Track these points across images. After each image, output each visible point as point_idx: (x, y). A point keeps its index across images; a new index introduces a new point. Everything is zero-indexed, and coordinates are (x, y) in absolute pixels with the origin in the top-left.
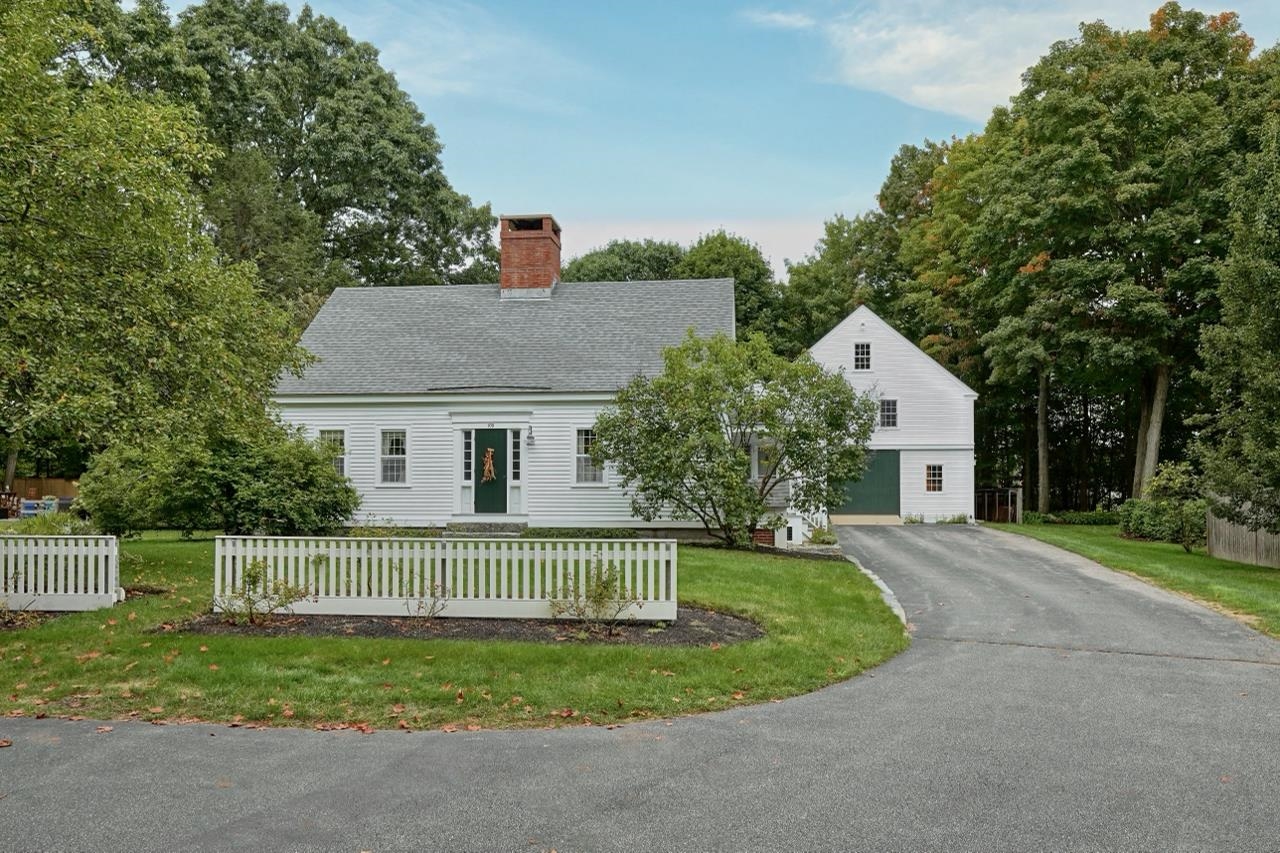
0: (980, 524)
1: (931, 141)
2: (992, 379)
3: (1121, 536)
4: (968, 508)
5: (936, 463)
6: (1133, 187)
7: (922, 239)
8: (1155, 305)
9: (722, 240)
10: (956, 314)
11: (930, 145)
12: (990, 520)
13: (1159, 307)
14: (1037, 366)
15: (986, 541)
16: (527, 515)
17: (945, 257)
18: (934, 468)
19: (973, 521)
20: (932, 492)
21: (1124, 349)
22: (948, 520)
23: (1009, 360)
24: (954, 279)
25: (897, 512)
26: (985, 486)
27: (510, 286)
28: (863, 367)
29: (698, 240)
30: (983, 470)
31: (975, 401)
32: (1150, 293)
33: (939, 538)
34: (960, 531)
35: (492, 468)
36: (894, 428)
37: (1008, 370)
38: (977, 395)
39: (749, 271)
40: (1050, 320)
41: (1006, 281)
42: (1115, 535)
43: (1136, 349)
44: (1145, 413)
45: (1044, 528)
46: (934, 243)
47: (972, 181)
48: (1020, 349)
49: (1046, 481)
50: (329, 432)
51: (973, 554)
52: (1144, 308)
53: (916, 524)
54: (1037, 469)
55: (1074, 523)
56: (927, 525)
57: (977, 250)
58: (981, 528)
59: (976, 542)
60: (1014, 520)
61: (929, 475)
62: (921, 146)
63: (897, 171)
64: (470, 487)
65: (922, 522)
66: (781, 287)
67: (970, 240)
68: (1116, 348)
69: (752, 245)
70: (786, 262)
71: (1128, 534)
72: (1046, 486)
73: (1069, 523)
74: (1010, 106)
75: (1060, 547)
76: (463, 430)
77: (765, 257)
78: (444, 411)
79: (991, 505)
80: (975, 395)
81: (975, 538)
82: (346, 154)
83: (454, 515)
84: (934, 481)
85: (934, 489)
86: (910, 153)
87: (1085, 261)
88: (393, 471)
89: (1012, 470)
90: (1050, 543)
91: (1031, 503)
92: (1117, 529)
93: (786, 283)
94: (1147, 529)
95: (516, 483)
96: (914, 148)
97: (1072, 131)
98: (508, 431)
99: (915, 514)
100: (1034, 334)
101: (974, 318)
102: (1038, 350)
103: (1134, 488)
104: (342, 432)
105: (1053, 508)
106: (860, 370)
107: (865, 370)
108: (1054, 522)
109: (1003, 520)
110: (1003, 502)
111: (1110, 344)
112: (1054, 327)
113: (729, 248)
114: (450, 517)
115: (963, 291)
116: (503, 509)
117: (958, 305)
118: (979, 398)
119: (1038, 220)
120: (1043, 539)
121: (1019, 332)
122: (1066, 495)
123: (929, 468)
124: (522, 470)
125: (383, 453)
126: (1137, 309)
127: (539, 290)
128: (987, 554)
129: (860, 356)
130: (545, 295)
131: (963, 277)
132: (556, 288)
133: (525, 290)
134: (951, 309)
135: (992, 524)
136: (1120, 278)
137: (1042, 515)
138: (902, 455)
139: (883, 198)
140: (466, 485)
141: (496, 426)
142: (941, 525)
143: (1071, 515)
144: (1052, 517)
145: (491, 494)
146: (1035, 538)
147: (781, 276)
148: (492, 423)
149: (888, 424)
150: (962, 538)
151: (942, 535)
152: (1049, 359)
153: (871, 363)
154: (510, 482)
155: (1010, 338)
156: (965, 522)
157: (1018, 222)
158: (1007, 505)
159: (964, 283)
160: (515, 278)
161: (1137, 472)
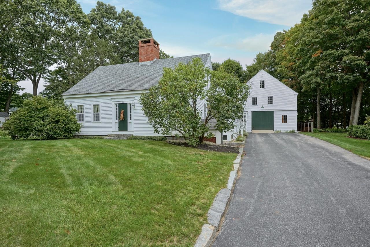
0: (299, 133)
1: (285, 30)
2: (303, 90)
3: (348, 137)
4: (295, 128)
5: (285, 114)
6: (353, 24)
7: (282, 54)
8: (361, 61)
9: (229, 61)
10: (292, 73)
11: (285, 31)
12: (302, 131)
13: (362, 62)
14: (319, 85)
15: (301, 139)
16: (133, 132)
17: (288, 58)
18: (284, 116)
19: (297, 131)
20: (284, 123)
21: (349, 77)
22: (289, 131)
23: (308, 83)
24: (291, 63)
25: (273, 129)
26: (301, 121)
27: (141, 61)
28: (262, 87)
29: (224, 61)
30: (300, 117)
31: (297, 96)
32: (359, 58)
33: (284, 138)
34: (292, 135)
35: (123, 116)
36: (272, 105)
37: (308, 87)
38: (298, 94)
39: (236, 68)
40: (322, 70)
41: (307, 62)
42: (345, 136)
43: (353, 76)
44: (354, 99)
45: (321, 134)
46: (285, 55)
47: (296, 35)
48: (312, 79)
49: (320, 120)
50: (80, 106)
51: (295, 146)
52: (357, 63)
53: (278, 133)
54: (317, 117)
55: (329, 132)
56: (282, 133)
57: (298, 53)
58: (299, 134)
59: (297, 140)
60: (310, 131)
61: (283, 118)
62: (282, 32)
63: (275, 39)
64: (117, 123)
65: (280, 132)
66: (244, 71)
67: (296, 51)
68: (346, 77)
69: (237, 61)
70: (246, 65)
71: (351, 136)
72: (320, 121)
73: (327, 132)
74: (308, 14)
75: (329, 142)
76: (115, 104)
77: (240, 64)
78: (109, 98)
79: (302, 126)
80: (297, 94)
81: (296, 138)
82: (126, 40)
83: (112, 132)
84: (284, 120)
85: (284, 122)
86: (279, 34)
87: (335, 50)
88: (97, 118)
89: (309, 117)
90: (325, 141)
91: (315, 126)
92: (347, 134)
93: (246, 70)
94: (359, 135)
95: (130, 121)
96: (280, 32)
97: (330, 9)
98: (128, 104)
99: (278, 130)
100: (317, 76)
101: (298, 74)
102: (319, 80)
103: (350, 121)
104: (83, 106)
105: (322, 127)
106: (261, 88)
107: (263, 88)
108: (322, 132)
109: (307, 131)
110: (307, 126)
111: (344, 75)
112: (324, 72)
113: (231, 62)
114: (111, 132)
115: (294, 67)
116: (126, 130)
117: (293, 71)
118: (299, 95)
119: (318, 39)
120: (322, 139)
121: (312, 75)
122: (325, 124)
123: (283, 116)
124: (132, 117)
125: (94, 112)
126: (354, 63)
127: (149, 61)
128: (301, 146)
129: (261, 84)
130: (151, 63)
131: (294, 63)
132: (155, 61)
133: (145, 62)
134: (290, 72)
135: (303, 133)
136: (347, 54)
137: (319, 129)
138: (274, 112)
139: (272, 46)
140: (116, 122)
141: (125, 102)
142: (287, 133)
143: (328, 129)
144: (321, 130)
145: (123, 125)
146: (318, 138)
147: (245, 68)
148: (123, 102)
149: (270, 104)
150: (292, 138)
151: (286, 137)
152: (322, 82)
153: (265, 86)
154: (129, 121)
155: (308, 77)
156: (294, 132)
157: (311, 41)
158: (308, 127)
159: (294, 64)
160: (143, 58)
161: (351, 116)
